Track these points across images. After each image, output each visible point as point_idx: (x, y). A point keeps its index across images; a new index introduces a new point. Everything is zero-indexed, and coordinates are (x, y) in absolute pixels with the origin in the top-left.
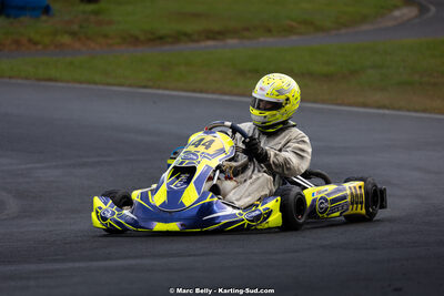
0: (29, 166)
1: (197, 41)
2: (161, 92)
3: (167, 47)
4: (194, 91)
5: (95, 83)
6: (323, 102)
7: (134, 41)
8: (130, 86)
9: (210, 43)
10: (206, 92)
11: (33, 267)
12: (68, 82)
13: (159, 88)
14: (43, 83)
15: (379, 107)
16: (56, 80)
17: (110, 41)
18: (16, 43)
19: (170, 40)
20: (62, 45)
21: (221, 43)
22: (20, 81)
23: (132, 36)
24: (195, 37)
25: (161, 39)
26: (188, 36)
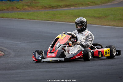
0: (17, 43)
2: (53, 22)
3: (55, 9)
4: (62, 22)
5: (35, 20)
6: (98, 24)
7: (45, 8)
8: (44, 20)
9: (66, 8)
10: (65, 22)
11: (19, 71)
12: (27, 19)
13: (52, 21)
14: (20, 19)
15: (113, 26)
16: (24, 19)
17: (39, 8)
18: (13, 8)
19: (55, 7)
20: (25, 9)
21: (69, 8)
22: (14, 19)
23: (45, 6)
24: (62, 7)
25: (53, 7)
26: (60, 6)
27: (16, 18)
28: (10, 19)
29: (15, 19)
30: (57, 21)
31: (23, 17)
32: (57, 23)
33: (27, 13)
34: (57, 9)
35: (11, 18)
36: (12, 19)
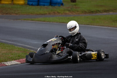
2: (92, 26)
3: (94, 14)
4: (101, 26)
7: (85, 12)
8: (84, 24)
9: (105, 13)
10: (104, 26)
13: (92, 25)
17: (79, 13)
18: (54, 13)
19: (95, 12)
20: (66, 13)
21: (108, 13)
22: (55, 23)
23: (84, 11)
24: (101, 12)
25: (92, 12)
26: (99, 11)
27: (57, 22)
28: (52, 23)
30: (96, 26)
31: (64, 21)
32: (96, 27)
33: (68, 17)
34: (96, 14)
35: (53, 22)
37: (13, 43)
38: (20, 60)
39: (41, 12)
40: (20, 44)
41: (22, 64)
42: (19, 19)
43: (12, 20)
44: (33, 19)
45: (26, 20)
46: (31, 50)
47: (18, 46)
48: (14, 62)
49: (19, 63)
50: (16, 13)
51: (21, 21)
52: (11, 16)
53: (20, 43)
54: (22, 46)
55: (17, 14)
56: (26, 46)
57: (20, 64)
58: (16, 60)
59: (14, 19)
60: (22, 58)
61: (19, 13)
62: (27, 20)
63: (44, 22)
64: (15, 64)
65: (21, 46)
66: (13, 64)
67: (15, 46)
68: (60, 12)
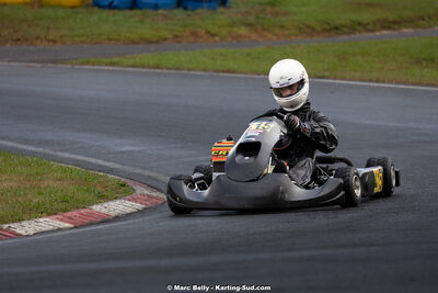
1: (372, 31)
2: (337, 81)
3: (344, 37)
4: (370, 81)
7: (309, 31)
9: (385, 32)
10: (383, 82)
12: (246, 73)
13: (335, 79)
14: (221, 74)
16: (233, 72)
17: (287, 32)
18: (194, 34)
19: (345, 30)
20: (239, 36)
21: (396, 32)
22: (198, 73)
23: (308, 27)
24: (370, 27)
25: (336, 28)
26: (364, 27)
27: (205, 70)
28: (186, 72)
29: (202, 73)
30: (351, 80)
31: (232, 64)
33: (246, 50)
34: (353, 36)
35: (189, 70)
36: (192, 72)
37: (41, 150)
38: (68, 214)
39: (146, 31)
40: (67, 155)
41: (76, 227)
42: (62, 61)
43: (39, 65)
44: (115, 60)
45: (88, 63)
46: (110, 176)
47: (62, 161)
48: (47, 223)
49: (67, 225)
50: (50, 37)
51: (70, 66)
52: (31, 48)
53: (67, 151)
54: (77, 163)
55: (55, 42)
56: (93, 160)
57: (71, 228)
58: (56, 214)
59: (42, 62)
60: (78, 208)
61: (62, 36)
62: (94, 64)
63: (159, 71)
64: (53, 231)
65: (73, 160)
66: (44, 229)
67: (50, 160)
68: (215, 29)
